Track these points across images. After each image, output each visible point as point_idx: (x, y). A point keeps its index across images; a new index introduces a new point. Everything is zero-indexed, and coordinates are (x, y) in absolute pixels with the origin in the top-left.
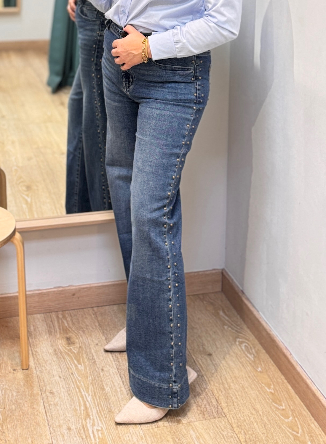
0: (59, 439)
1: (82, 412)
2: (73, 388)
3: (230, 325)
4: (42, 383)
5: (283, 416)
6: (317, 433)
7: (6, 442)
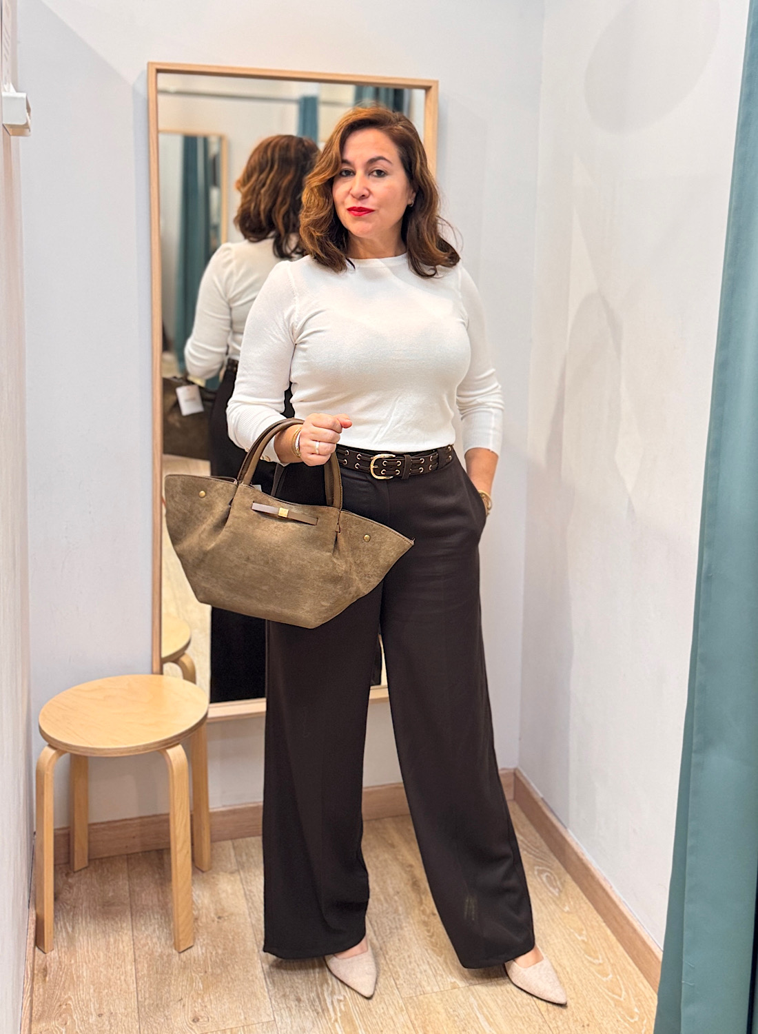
0: (284, 1014)
5: (599, 973)
6: (648, 996)
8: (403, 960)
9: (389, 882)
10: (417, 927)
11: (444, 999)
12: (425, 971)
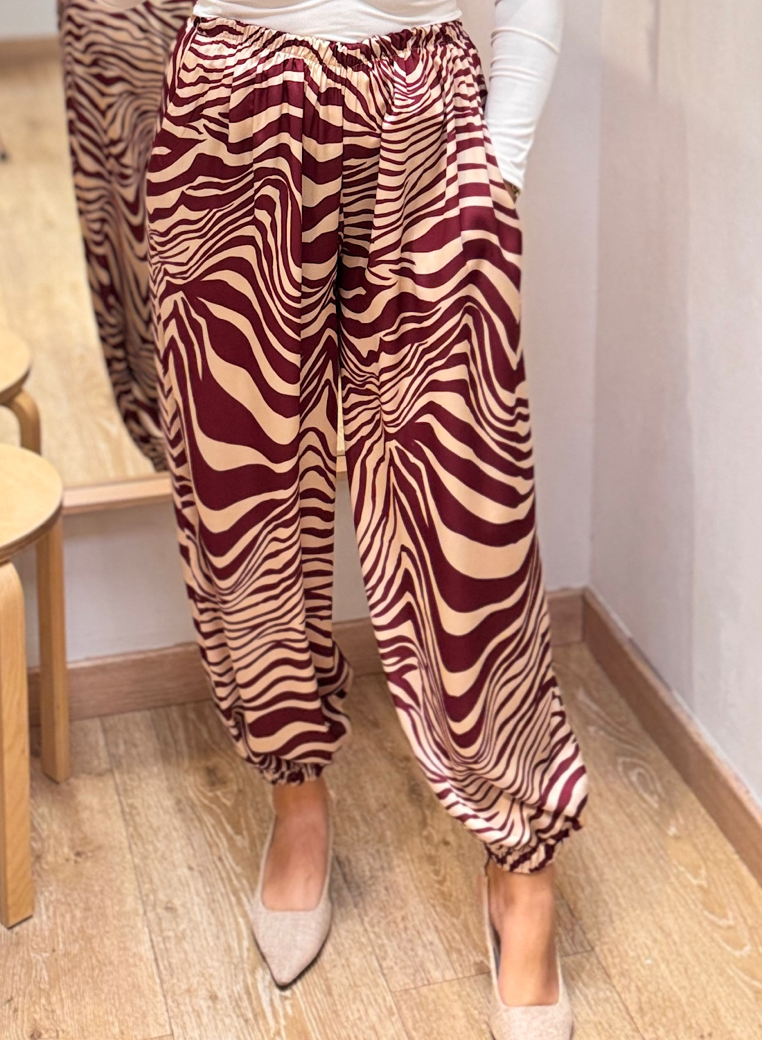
0: (188, 1024)
1: (245, 955)
2: (222, 895)
3: (601, 723)
4: (147, 886)
5: (728, 944)
7: (58, 1036)
8: (393, 925)
9: (369, 787)
10: (417, 865)
11: (464, 993)
12: (431, 944)
